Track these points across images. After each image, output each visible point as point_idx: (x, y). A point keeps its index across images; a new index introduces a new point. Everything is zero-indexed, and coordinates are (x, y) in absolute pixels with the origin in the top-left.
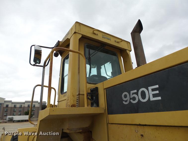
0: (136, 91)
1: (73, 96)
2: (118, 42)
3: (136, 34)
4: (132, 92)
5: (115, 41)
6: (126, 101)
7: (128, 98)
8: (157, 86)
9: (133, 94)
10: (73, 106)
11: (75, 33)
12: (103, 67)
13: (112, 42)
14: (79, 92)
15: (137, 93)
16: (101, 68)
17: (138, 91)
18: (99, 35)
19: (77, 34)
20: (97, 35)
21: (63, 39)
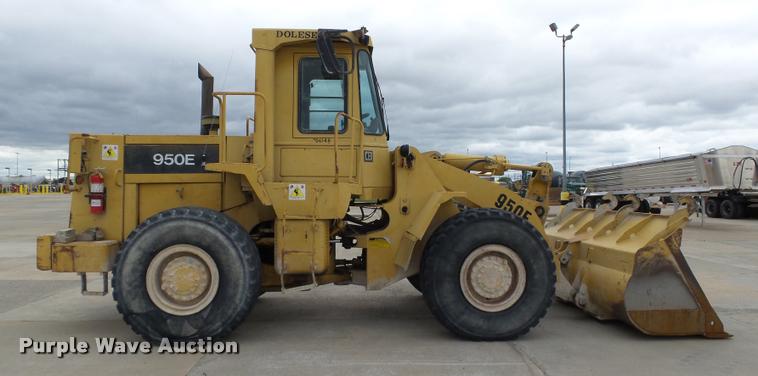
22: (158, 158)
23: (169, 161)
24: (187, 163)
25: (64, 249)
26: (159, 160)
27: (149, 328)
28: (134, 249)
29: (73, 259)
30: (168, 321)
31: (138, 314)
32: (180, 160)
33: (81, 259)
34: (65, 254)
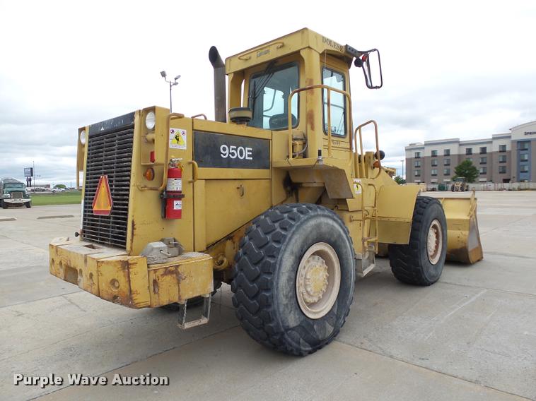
22: (224, 149)
23: (233, 154)
24: (247, 158)
25: (168, 272)
26: (226, 151)
27: (301, 341)
28: (287, 255)
29: (179, 283)
30: (315, 327)
31: (293, 329)
32: (241, 154)
33: (187, 281)
34: (168, 278)
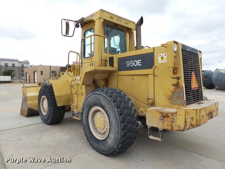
0: (133, 61)
1: (99, 61)
2: (127, 23)
3: (139, 26)
4: (131, 61)
5: (125, 23)
6: (128, 65)
7: (129, 64)
8: (141, 60)
9: (132, 62)
10: (99, 66)
11: (100, 18)
12: (112, 38)
13: (123, 23)
14: (101, 58)
15: (133, 62)
16: (111, 39)
17: (134, 61)
18: (114, 18)
19: (101, 19)
20: (113, 18)
21: (88, 17)
